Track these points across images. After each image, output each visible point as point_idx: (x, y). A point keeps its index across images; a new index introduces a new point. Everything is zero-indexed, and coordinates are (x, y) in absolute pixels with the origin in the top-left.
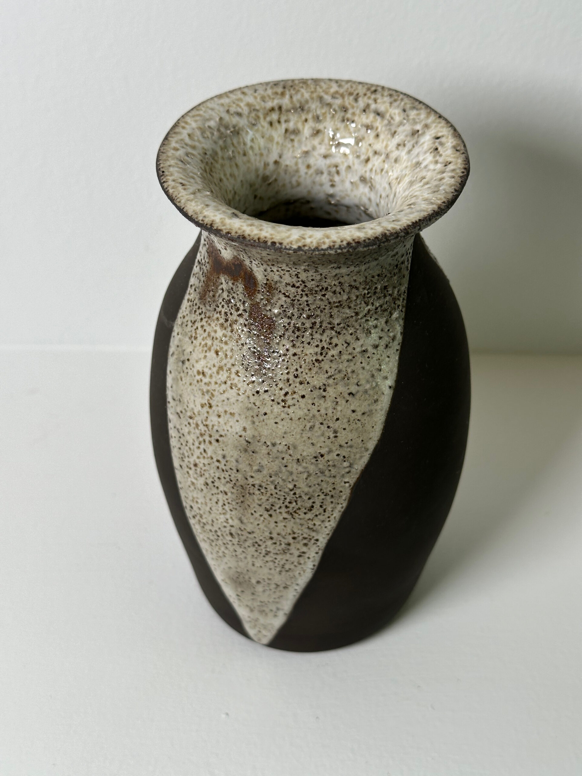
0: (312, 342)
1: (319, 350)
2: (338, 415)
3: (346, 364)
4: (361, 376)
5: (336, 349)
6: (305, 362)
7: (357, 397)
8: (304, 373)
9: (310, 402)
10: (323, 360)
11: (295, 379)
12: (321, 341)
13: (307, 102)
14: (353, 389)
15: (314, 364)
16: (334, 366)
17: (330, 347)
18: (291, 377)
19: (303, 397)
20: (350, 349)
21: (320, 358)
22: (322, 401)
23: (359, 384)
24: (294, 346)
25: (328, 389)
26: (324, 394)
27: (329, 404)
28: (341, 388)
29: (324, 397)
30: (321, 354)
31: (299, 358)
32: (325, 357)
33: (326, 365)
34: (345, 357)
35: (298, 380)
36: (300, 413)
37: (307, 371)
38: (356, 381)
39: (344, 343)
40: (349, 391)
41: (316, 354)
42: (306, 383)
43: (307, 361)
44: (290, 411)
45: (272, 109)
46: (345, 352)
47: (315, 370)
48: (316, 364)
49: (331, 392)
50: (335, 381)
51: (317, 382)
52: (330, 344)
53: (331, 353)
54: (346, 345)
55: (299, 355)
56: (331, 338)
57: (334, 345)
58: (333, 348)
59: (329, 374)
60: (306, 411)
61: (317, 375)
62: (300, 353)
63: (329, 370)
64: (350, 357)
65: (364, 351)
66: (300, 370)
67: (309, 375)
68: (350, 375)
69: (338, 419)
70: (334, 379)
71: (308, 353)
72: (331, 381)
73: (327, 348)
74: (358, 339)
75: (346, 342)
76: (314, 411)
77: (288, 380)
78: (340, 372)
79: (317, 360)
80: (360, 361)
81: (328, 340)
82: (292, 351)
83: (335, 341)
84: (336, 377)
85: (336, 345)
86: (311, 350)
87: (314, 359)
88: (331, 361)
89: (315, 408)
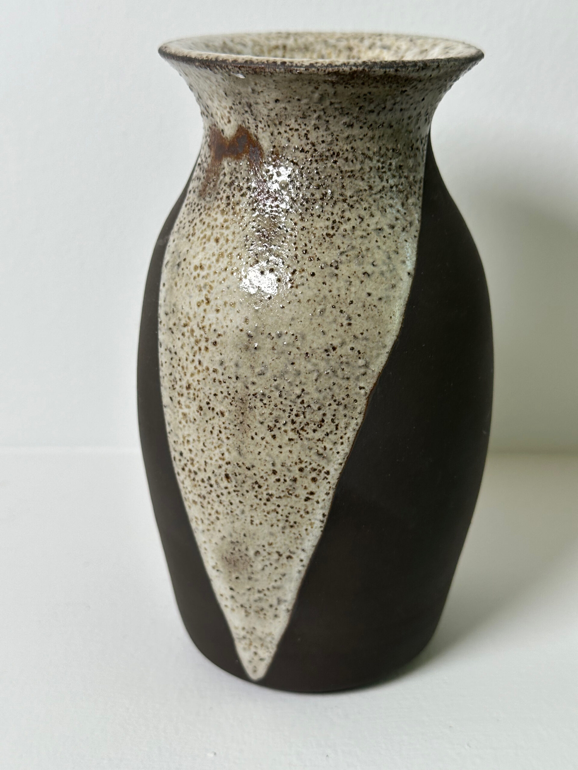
1: (330, 223)
2: (352, 297)
3: (359, 241)
4: (377, 256)
5: (348, 223)
6: (315, 237)
7: (373, 277)
8: (314, 249)
9: (321, 280)
10: (334, 235)
11: (303, 255)
12: (332, 214)
14: (369, 269)
15: (324, 238)
16: (347, 241)
17: (342, 220)
18: (299, 253)
19: (313, 274)
20: (364, 225)
21: (332, 232)
22: (334, 280)
23: (374, 264)
24: (302, 219)
25: (340, 266)
26: (336, 271)
27: (342, 284)
28: (354, 267)
29: (336, 275)
30: (333, 228)
31: (308, 232)
32: (336, 231)
33: (337, 240)
34: (358, 233)
35: (307, 256)
36: (310, 294)
37: (317, 246)
38: (371, 261)
39: (357, 218)
40: (363, 271)
41: (327, 227)
42: (316, 259)
43: (317, 235)
44: (299, 291)
45: (277, 47)
46: (358, 228)
47: (326, 245)
48: (327, 239)
51: (330, 257)
52: (342, 217)
53: (342, 228)
54: (359, 220)
55: (308, 229)
56: (343, 211)
57: (346, 218)
58: (345, 222)
59: (342, 250)
60: (316, 291)
61: (328, 250)
62: (309, 227)
63: (341, 245)
64: (365, 234)
65: (380, 229)
66: (309, 245)
67: (319, 250)
68: (364, 253)
69: (352, 302)
70: (347, 256)
71: (318, 226)
72: (344, 258)
73: (339, 222)
74: (372, 215)
75: (359, 217)
76: (325, 291)
77: (296, 256)
78: (353, 248)
79: (328, 235)
80: (375, 240)
81: (340, 213)
82: (301, 225)
83: (347, 214)
84: (349, 253)
85: (349, 219)
86: (321, 224)
87: (325, 234)
88: (344, 236)
89: (326, 287)
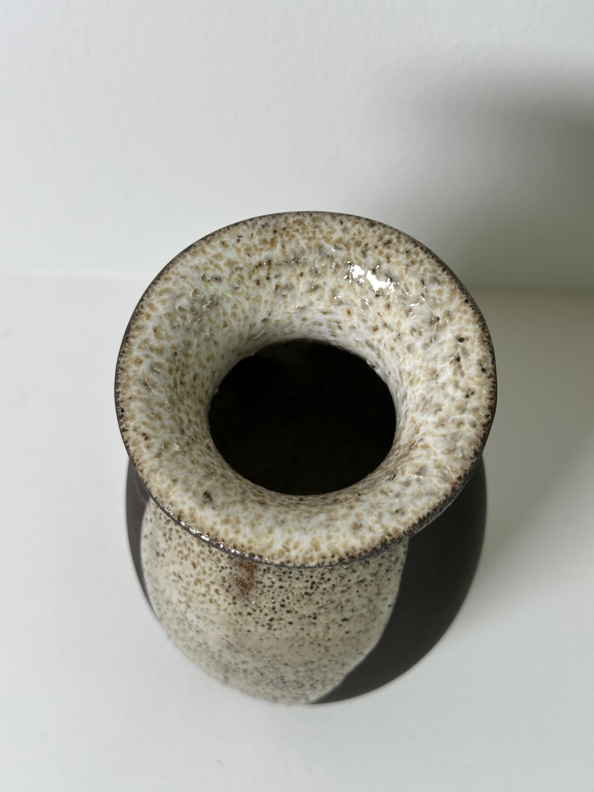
0: (301, 578)
1: (309, 584)
2: (330, 636)
3: (339, 595)
4: (356, 604)
5: (328, 583)
6: (293, 594)
7: (352, 621)
8: (292, 604)
9: (299, 627)
10: (313, 593)
11: (281, 608)
12: (311, 577)
13: (303, 252)
14: (347, 615)
15: (303, 596)
16: (326, 597)
17: (322, 581)
18: (277, 606)
19: (291, 623)
20: (345, 581)
21: (310, 591)
22: (312, 627)
23: (354, 610)
24: (280, 580)
25: (319, 617)
26: (314, 621)
27: (320, 629)
28: (333, 615)
29: (315, 624)
30: (312, 588)
31: (286, 591)
32: (316, 590)
33: (316, 597)
34: (338, 589)
35: (285, 609)
36: (288, 635)
37: (295, 602)
38: (351, 608)
39: (338, 577)
40: (343, 618)
41: (306, 588)
42: (294, 612)
43: (295, 593)
44: (277, 633)
45: (260, 265)
46: (339, 584)
47: (303, 602)
48: (306, 597)
49: (322, 619)
50: (328, 610)
51: (306, 611)
52: (322, 579)
53: (321, 587)
54: (339, 579)
55: (286, 588)
56: (323, 574)
57: (326, 579)
58: (325, 582)
59: (321, 604)
60: (294, 634)
61: (307, 606)
62: (287, 586)
63: (320, 601)
64: (345, 588)
65: (361, 581)
66: (287, 601)
67: (297, 605)
68: (344, 603)
69: (329, 640)
70: (326, 608)
71: (296, 586)
72: (322, 611)
73: (318, 582)
74: (354, 571)
75: (340, 576)
76: (304, 634)
77: (274, 608)
78: (332, 602)
79: (306, 593)
80: (356, 590)
81: (319, 576)
82: (278, 584)
83: (327, 576)
84: (328, 606)
85: (329, 580)
87: (303, 592)
88: (323, 594)
